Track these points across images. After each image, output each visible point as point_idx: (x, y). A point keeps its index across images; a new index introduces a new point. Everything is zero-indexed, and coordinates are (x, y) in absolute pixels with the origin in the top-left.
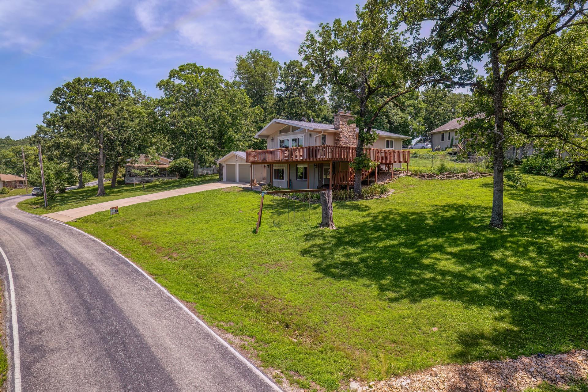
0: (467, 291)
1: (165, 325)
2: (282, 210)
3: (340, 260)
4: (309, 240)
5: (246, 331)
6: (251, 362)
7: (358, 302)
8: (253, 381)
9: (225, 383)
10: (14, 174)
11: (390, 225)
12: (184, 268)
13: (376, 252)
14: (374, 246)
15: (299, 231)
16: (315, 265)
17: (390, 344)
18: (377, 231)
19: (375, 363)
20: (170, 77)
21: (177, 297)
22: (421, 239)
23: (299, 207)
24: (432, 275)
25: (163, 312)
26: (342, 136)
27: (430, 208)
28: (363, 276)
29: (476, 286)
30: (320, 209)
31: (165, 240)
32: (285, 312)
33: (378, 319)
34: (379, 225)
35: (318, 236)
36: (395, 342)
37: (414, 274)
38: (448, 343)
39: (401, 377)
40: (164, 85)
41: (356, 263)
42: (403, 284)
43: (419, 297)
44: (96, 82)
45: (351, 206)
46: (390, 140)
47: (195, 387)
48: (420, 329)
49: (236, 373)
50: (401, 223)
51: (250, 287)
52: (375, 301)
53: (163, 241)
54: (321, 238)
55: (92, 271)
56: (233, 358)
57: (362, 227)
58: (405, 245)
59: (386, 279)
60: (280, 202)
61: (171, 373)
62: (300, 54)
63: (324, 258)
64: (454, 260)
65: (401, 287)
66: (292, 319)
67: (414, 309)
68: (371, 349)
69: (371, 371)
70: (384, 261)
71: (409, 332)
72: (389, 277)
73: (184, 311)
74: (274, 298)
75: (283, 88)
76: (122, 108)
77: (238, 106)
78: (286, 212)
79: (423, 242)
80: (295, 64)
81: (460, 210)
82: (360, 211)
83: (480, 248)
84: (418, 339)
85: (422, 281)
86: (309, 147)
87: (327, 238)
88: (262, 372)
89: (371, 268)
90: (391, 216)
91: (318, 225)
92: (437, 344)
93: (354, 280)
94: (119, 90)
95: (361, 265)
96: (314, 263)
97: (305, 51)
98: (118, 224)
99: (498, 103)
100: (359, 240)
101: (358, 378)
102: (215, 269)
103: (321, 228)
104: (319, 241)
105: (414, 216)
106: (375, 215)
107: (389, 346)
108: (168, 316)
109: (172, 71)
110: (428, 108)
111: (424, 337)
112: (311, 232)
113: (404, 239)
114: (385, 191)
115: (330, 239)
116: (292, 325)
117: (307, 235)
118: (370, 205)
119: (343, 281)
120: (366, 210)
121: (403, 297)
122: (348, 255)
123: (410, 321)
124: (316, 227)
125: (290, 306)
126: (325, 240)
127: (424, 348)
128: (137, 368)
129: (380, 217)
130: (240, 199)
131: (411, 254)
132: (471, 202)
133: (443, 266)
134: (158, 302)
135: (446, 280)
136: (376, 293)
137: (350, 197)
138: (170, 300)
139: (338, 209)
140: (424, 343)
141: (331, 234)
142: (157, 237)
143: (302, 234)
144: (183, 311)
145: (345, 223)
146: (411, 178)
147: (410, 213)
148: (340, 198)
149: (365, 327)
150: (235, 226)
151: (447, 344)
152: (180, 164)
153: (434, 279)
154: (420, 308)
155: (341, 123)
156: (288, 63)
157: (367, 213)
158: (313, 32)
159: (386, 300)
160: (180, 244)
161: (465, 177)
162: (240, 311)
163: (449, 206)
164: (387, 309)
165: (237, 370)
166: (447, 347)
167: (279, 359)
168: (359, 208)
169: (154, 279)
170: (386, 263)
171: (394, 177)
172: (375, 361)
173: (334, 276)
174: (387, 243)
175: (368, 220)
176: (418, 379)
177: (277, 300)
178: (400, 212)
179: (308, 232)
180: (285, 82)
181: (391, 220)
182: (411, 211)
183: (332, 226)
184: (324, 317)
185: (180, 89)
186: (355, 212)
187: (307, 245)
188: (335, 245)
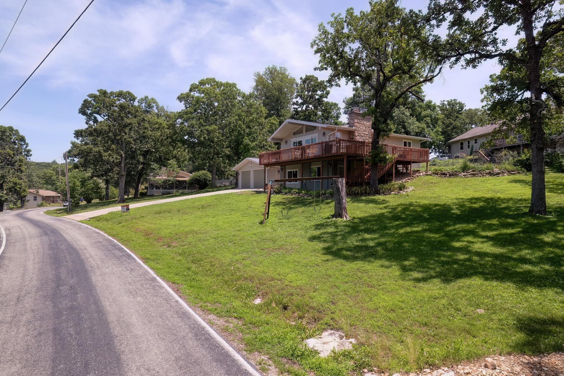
0: (516, 272)
1: (138, 302)
2: (292, 206)
3: (353, 245)
4: (319, 229)
5: (234, 312)
6: (231, 345)
7: (375, 282)
8: (228, 366)
9: (189, 367)
10: (53, 191)
11: (411, 215)
12: (180, 254)
13: (395, 238)
14: (394, 232)
15: (309, 222)
16: (324, 249)
17: (420, 327)
18: (397, 220)
19: (400, 349)
20: (191, 90)
21: (163, 278)
22: (448, 225)
23: (310, 203)
24: (466, 256)
25: (141, 290)
26: (356, 134)
27: (455, 201)
28: (380, 258)
29: (528, 267)
30: (333, 204)
31: (167, 231)
32: (284, 292)
33: (401, 300)
34: (399, 215)
35: (330, 225)
36: (426, 324)
37: (444, 256)
38: (503, 327)
39: (439, 368)
40: (184, 98)
41: (372, 247)
42: (431, 264)
43: (453, 277)
44: (120, 94)
45: (367, 200)
46: (407, 141)
47: (148, 370)
48: (459, 310)
49: (208, 356)
50: (424, 213)
51: (248, 269)
52: (397, 281)
53: (165, 232)
54: (333, 227)
55: (82, 254)
56: (209, 338)
57: (380, 218)
58: (430, 231)
59: (410, 260)
60: (291, 200)
61: (123, 352)
62: (312, 46)
63: (335, 243)
64: (491, 243)
65: (429, 268)
66: (291, 300)
67: (448, 289)
68: (393, 333)
69: (394, 359)
70: (406, 245)
71: (445, 313)
72: (414, 259)
73: (166, 290)
74: (273, 279)
75: (300, 102)
76: (143, 119)
77: (254, 115)
78: (297, 208)
79: (450, 228)
80: (311, 78)
81: (489, 202)
82: (376, 204)
83: (523, 232)
84: (458, 321)
85: (456, 262)
86: (322, 143)
87: (339, 227)
88: (243, 357)
89: (390, 250)
90: (412, 208)
91: (330, 217)
92: (486, 328)
93: (370, 261)
94: (143, 106)
95: (379, 249)
96: (324, 247)
97: (317, 45)
98: (126, 221)
99: (534, 71)
100: (375, 228)
101: (375, 369)
102: (212, 254)
103: (334, 219)
104: (331, 230)
105: (438, 207)
106: (394, 207)
107: (418, 330)
108: (145, 294)
109: (192, 85)
110: (445, 122)
111: (467, 319)
112: (322, 222)
113: (428, 226)
114: (403, 188)
115: (343, 228)
116: (291, 307)
117: (318, 225)
118: (387, 199)
119: (357, 262)
120: (383, 204)
121: (432, 277)
122: (364, 240)
123: (444, 301)
124: (328, 218)
125: (291, 287)
126: (338, 229)
127: (468, 332)
128: (82, 345)
129: (399, 209)
130: (252, 199)
131: (437, 238)
132: (502, 196)
133: (479, 248)
134: (139, 281)
135: (486, 261)
136: (398, 273)
137: (366, 193)
138: (154, 280)
139: (353, 204)
140: (468, 326)
141: (344, 224)
142: (161, 229)
143: (313, 223)
144: (164, 290)
145: (360, 214)
146: (431, 177)
147: (432, 205)
148: (355, 194)
149: (385, 308)
150: (242, 219)
151: (502, 329)
152: (199, 177)
153: (469, 260)
154: (456, 287)
155: (356, 121)
156: (304, 77)
157: (384, 205)
158: (325, 24)
159: (410, 280)
160: (182, 234)
161: (490, 174)
162: (232, 293)
163: (476, 199)
164: (413, 289)
165: (209, 353)
166: (503, 333)
167: (269, 343)
168: (376, 202)
169: (144, 262)
170: (409, 246)
171: (413, 176)
172: (399, 347)
173: (346, 258)
174: (408, 229)
175: (385, 212)
176: (466, 371)
177: (276, 281)
178: (421, 204)
179: (319, 223)
180: (301, 97)
181: (412, 211)
182: (434, 203)
183: (346, 217)
184: (331, 297)
185: (198, 100)
186: (371, 205)
187: (317, 233)
188: (348, 232)
